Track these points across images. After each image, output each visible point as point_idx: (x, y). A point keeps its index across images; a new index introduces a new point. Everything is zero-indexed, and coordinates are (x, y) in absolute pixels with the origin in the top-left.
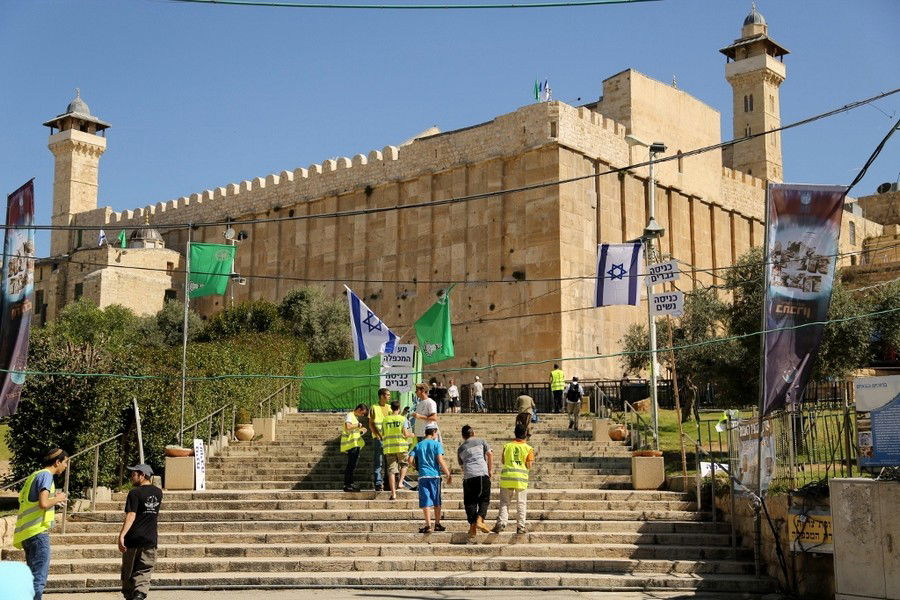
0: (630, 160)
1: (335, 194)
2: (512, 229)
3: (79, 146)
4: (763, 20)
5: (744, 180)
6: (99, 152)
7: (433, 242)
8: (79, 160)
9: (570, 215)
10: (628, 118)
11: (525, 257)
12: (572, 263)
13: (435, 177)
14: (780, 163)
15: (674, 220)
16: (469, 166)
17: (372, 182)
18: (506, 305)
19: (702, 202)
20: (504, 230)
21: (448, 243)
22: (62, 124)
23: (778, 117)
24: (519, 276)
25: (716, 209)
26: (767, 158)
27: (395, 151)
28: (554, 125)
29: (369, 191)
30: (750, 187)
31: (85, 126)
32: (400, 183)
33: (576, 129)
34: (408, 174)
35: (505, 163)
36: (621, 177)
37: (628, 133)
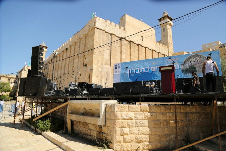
0: (125, 36)
1: (63, 51)
4: (167, 13)
5: (162, 46)
10: (125, 26)
12: (98, 61)
13: (76, 43)
14: (172, 43)
15: (140, 52)
16: (80, 39)
17: (67, 47)
19: (149, 49)
23: (171, 33)
24: (86, 65)
25: (153, 51)
26: (169, 41)
28: (95, 23)
29: (67, 49)
30: (164, 48)
32: (71, 46)
35: (86, 36)
36: (121, 39)
37: (124, 29)
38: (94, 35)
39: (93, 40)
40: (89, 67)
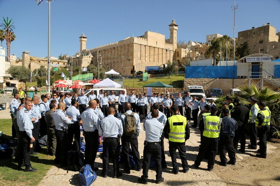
0: (147, 44)
1: (111, 48)
2: (129, 54)
3: (83, 41)
5: (169, 45)
6: (86, 41)
7: (121, 55)
8: (83, 42)
9: (135, 52)
10: (147, 38)
11: (130, 58)
13: (121, 46)
16: (125, 45)
17: (114, 47)
18: (128, 64)
19: (161, 49)
20: (128, 54)
21: (122, 55)
22: (81, 37)
24: (129, 60)
25: (163, 49)
27: (117, 42)
28: (133, 40)
29: (114, 48)
30: (171, 46)
31: (84, 38)
32: (117, 47)
33: (136, 40)
34: (118, 46)
35: (128, 45)
36: (145, 46)
37: (147, 40)
38: (133, 46)
39: (133, 49)
40: (131, 62)
